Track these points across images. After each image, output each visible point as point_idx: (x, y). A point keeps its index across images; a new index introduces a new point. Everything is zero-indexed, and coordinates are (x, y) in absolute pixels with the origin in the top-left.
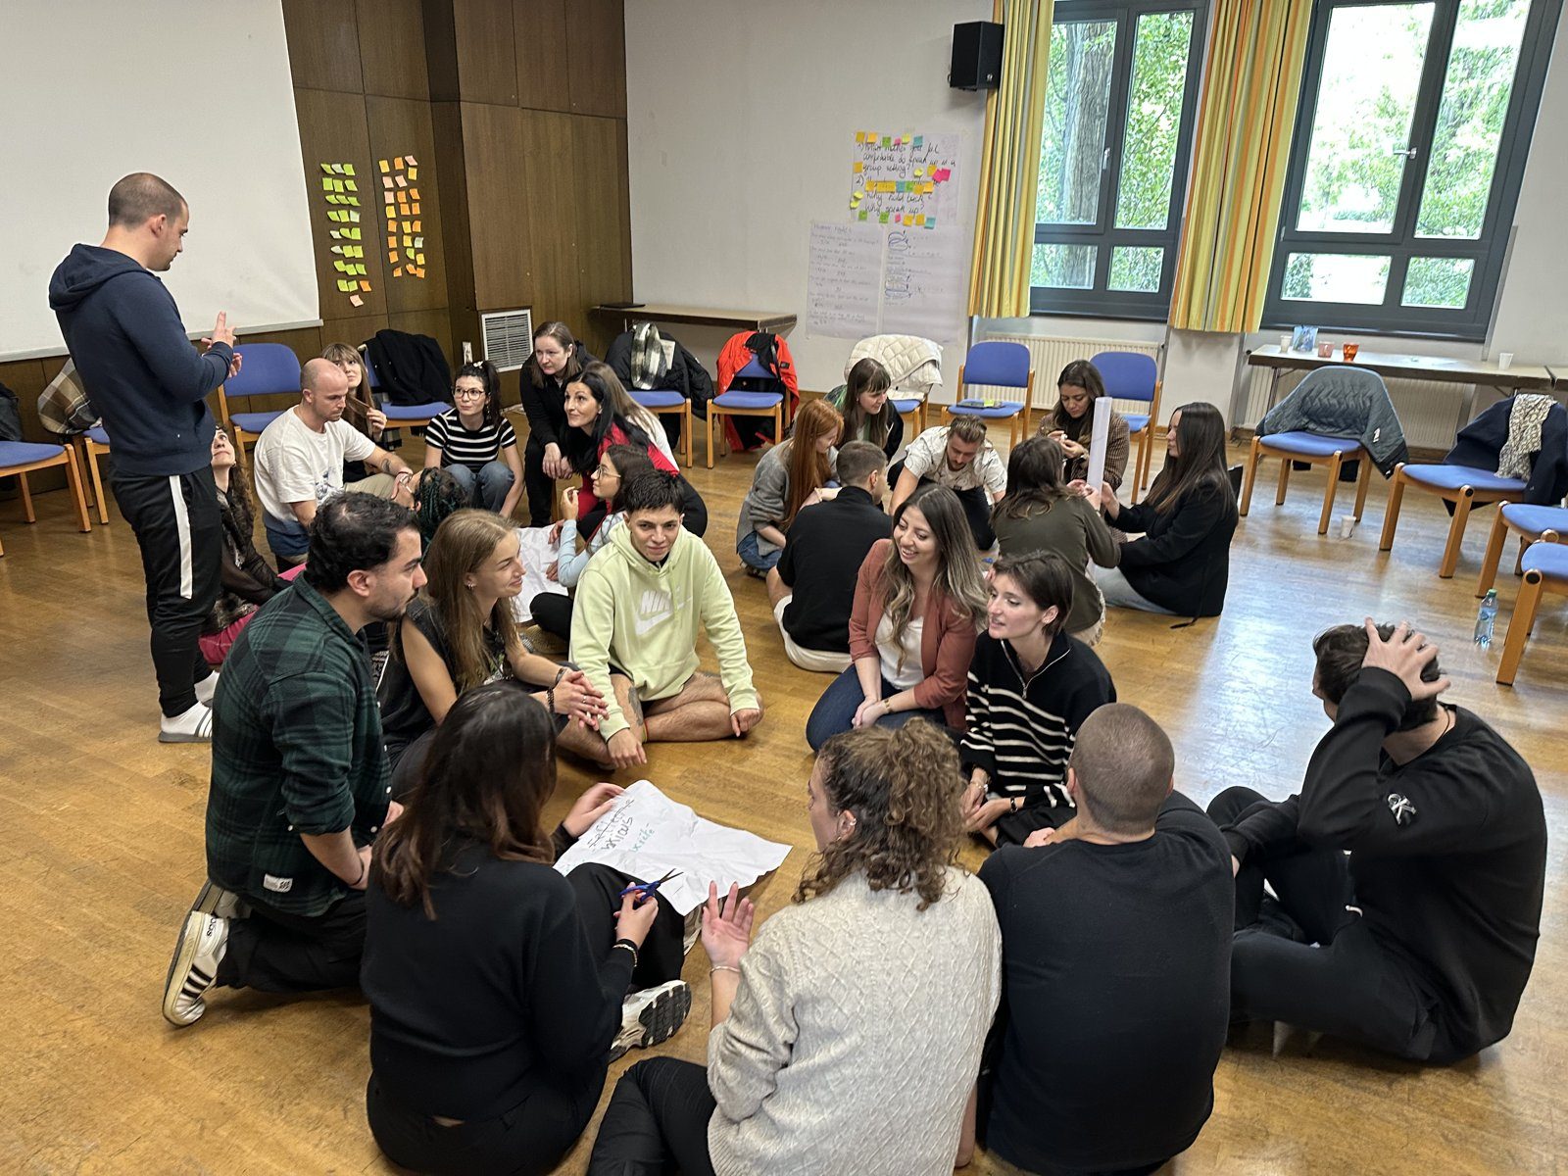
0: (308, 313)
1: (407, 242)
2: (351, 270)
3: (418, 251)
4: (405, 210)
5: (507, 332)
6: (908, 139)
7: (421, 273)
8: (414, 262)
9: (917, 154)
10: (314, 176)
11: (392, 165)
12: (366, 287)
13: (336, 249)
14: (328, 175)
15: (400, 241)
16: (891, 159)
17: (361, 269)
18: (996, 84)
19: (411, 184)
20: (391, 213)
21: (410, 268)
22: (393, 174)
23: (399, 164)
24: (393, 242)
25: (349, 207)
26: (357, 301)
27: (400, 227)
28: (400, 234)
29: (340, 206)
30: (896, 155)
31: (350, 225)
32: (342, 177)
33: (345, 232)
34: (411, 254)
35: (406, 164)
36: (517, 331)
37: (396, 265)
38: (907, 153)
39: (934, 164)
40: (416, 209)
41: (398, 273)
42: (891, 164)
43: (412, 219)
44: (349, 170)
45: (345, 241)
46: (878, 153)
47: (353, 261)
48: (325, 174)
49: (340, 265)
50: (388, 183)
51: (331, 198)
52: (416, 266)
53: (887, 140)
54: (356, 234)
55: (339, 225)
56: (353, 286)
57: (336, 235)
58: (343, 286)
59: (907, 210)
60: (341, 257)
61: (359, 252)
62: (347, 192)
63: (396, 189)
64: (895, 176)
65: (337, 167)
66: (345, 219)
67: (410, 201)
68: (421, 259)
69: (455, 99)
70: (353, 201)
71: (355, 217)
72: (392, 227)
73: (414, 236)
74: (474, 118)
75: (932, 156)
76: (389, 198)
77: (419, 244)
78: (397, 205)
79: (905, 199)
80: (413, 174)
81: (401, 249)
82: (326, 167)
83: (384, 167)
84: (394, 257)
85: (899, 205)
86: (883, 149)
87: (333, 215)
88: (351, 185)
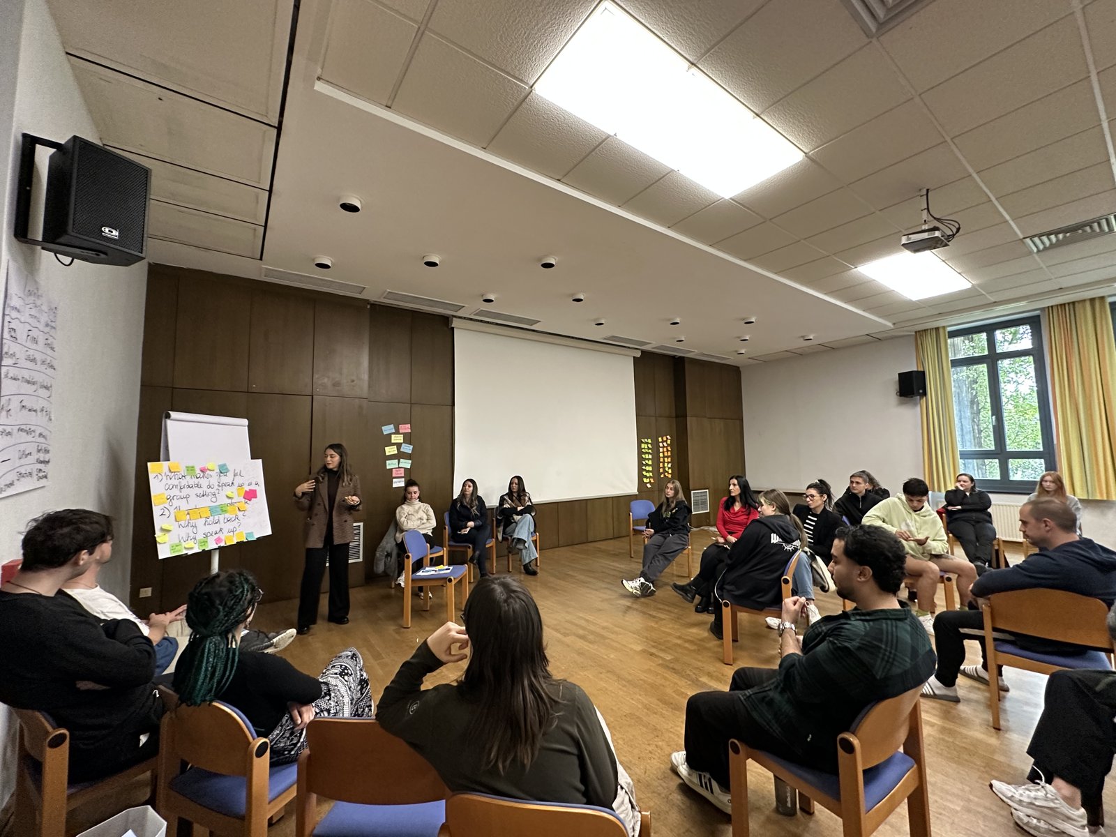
0: (633, 490)
1: (666, 465)
2: (648, 475)
3: (669, 468)
4: (666, 454)
5: (700, 498)
6: (213, 465)
7: (670, 476)
8: (668, 472)
9: (224, 479)
10: (640, 443)
11: (662, 439)
12: (652, 481)
13: (644, 467)
14: (643, 443)
15: (664, 465)
16: (199, 486)
17: (651, 474)
18: (925, 394)
19: (668, 445)
20: (661, 455)
21: (666, 474)
22: (663, 442)
23: (665, 438)
24: (661, 465)
25: (649, 453)
26: (649, 486)
27: (664, 460)
28: (664, 462)
29: (646, 453)
30: (204, 482)
31: (648, 459)
32: (647, 443)
33: (647, 461)
34: (667, 469)
35: (667, 439)
36: (703, 498)
37: (662, 473)
38: (214, 481)
39: (241, 486)
40: (669, 454)
41: (662, 476)
42: (200, 491)
43: (668, 457)
44: (649, 441)
45: (647, 465)
46: (184, 482)
47: (648, 471)
48: (642, 442)
49: (644, 473)
50: (661, 445)
51: (643, 450)
52: (668, 474)
53: (190, 469)
54: (650, 462)
55: (645, 459)
56: (648, 480)
57: (644, 463)
58: (645, 480)
59: (225, 530)
60: (645, 470)
61: (650, 469)
62: (649, 448)
63: (664, 447)
64: (206, 502)
65: (646, 440)
66: (647, 457)
67: (668, 451)
68: (670, 471)
69: (685, 416)
70: (650, 451)
71: (650, 457)
72: (661, 460)
73: (668, 463)
74: (691, 422)
75: (238, 480)
76: (661, 450)
77: (670, 466)
78: (663, 452)
79: (222, 521)
80: (669, 442)
81: (664, 467)
82: (643, 440)
83: (660, 439)
84: (661, 470)
85: (216, 528)
86: (188, 478)
87: (643, 456)
88: (650, 446)
